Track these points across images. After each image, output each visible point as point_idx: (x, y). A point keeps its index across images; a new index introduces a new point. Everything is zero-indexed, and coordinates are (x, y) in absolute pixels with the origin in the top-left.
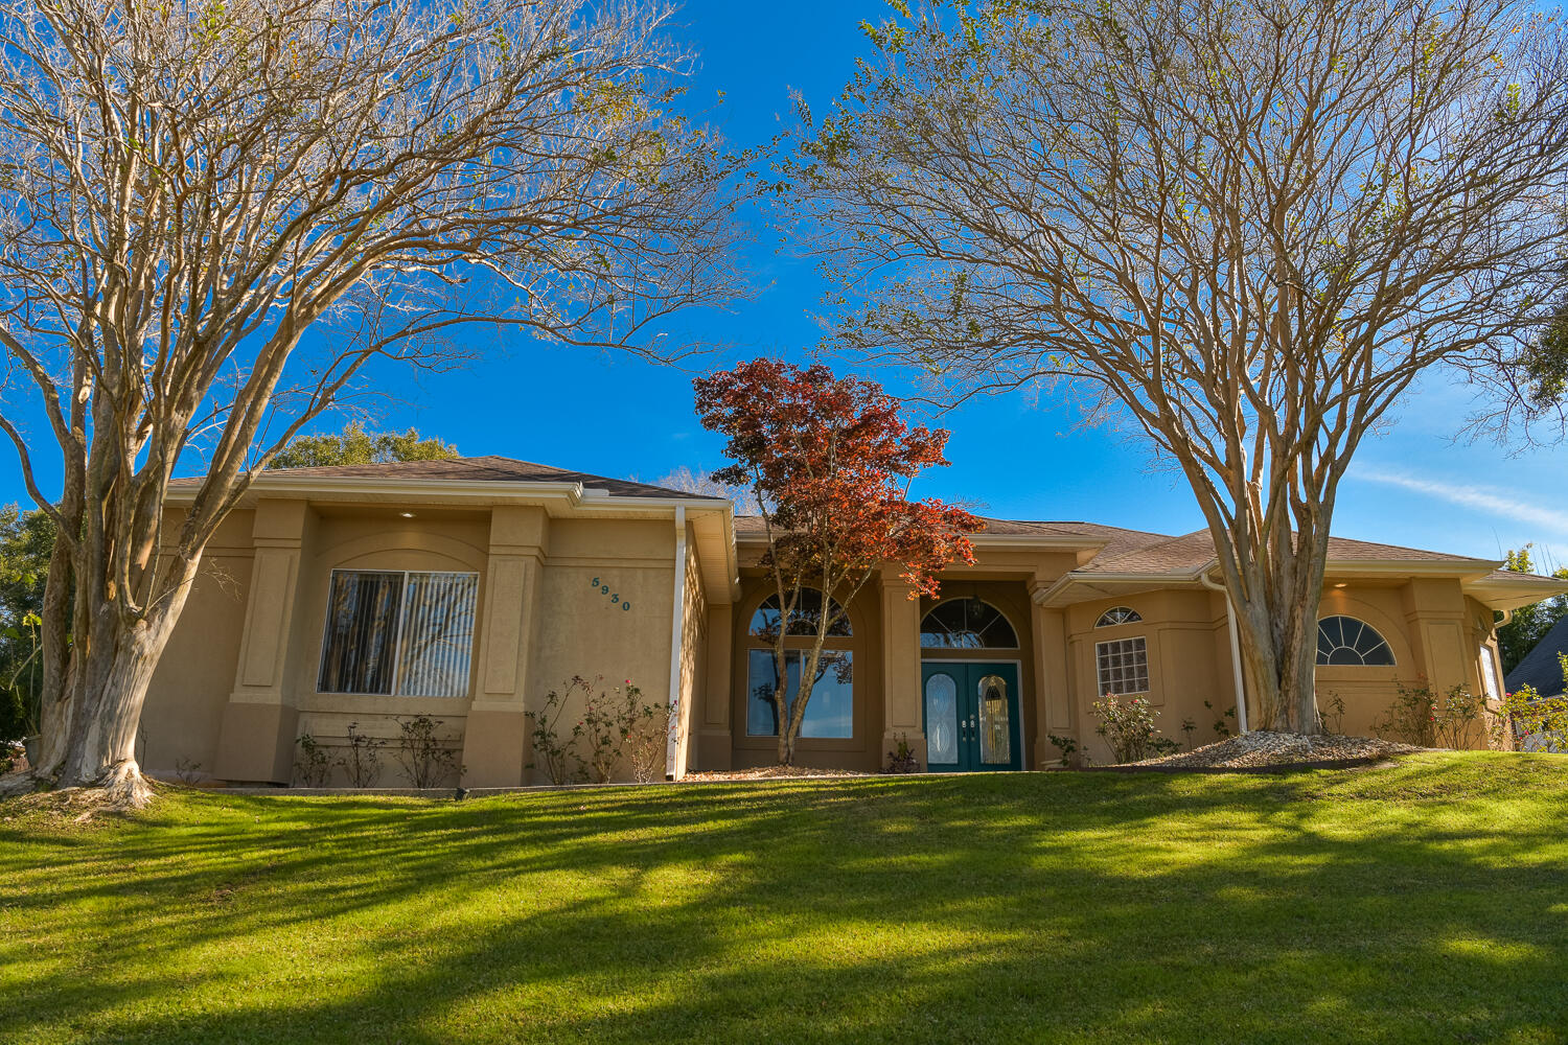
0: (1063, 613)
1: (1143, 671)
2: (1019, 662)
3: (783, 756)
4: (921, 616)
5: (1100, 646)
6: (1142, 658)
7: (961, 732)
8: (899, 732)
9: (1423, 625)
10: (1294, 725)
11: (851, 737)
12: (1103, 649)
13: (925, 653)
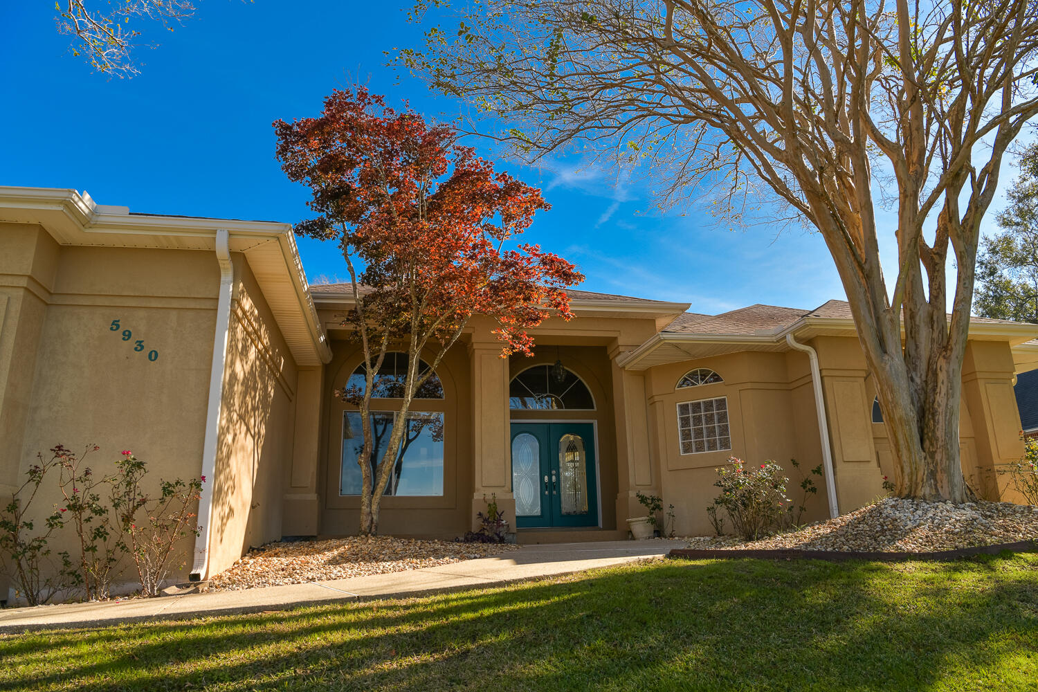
0: (644, 375)
1: (724, 430)
2: (595, 423)
3: (365, 525)
4: (510, 379)
5: (680, 406)
6: (723, 418)
7: (544, 486)
8: (489, 492)
9: (981, 385)
10: (944, 492)
11: (442, 494)
12: (684, 408)
13: (514, 414)
